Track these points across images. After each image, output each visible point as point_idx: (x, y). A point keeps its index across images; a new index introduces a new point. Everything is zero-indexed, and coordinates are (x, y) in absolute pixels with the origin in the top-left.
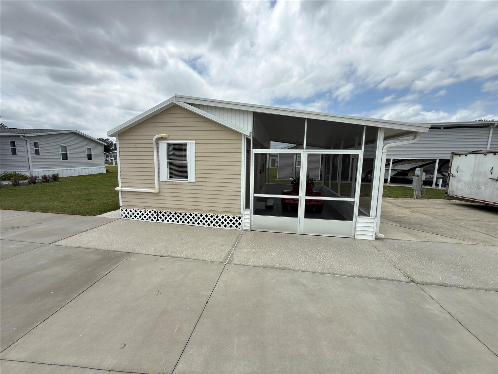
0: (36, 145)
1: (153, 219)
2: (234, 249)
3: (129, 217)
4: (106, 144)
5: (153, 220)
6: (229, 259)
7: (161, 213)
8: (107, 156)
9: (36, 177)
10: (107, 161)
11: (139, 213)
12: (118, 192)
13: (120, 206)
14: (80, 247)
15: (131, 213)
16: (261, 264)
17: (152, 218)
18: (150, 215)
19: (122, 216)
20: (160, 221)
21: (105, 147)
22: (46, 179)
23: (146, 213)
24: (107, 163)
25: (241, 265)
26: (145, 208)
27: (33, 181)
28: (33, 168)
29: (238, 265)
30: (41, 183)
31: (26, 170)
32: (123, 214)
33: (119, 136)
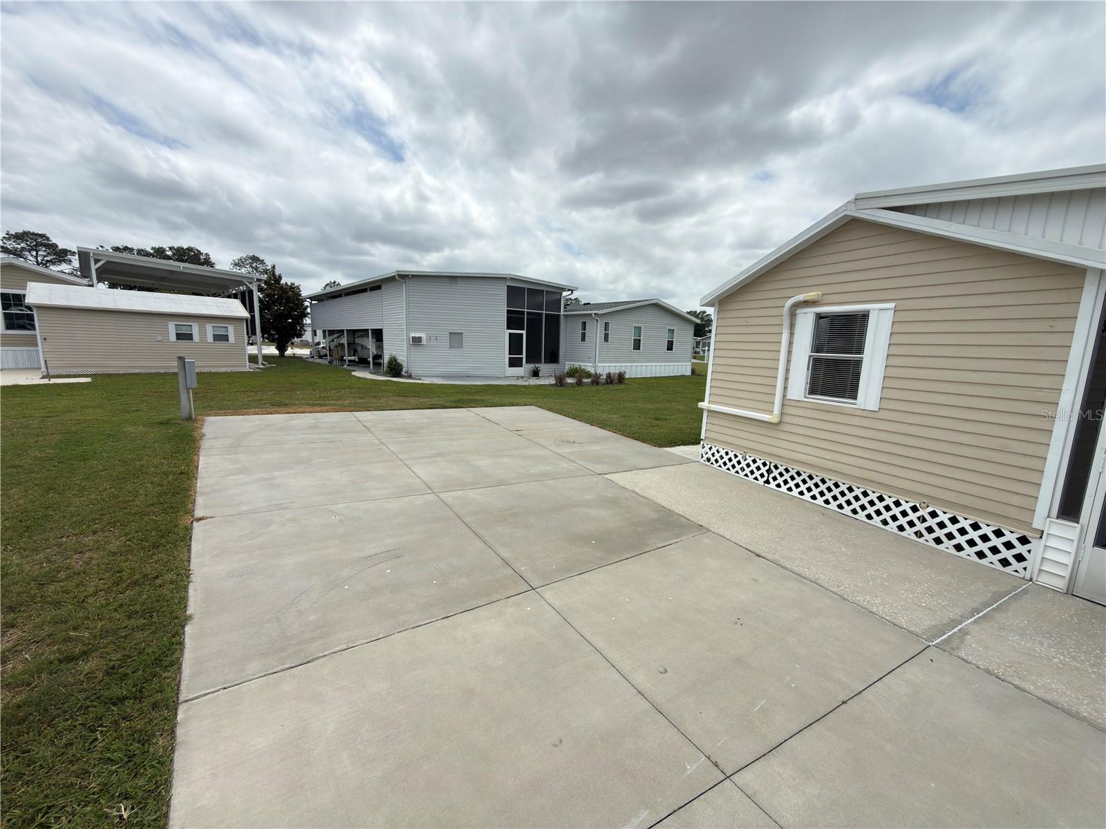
0: (607, 324)
1: (759, 477)
2: (975, 621)
3: (714, 463)
4: (698, 321)
5: (758, 480)
6: (945, 636)
7: (776, 467)
8: (698, 343)
9: (600, 375)
10: (696, 353)
11: (733, 458)
12: (702, 410)
13: (702, 438)
14: (634, 491)
15: (717, 456)
16: (1085, 711)
17: (757, 474)
18: (753, 467)
19: (702, 457)
20: (773, 484)
21: (697, 326)
22: (610, 379)
23: (746, 462)
24: (695, 358)
25: (988, 671)
26: (746, 451)
27: (596, 380)
28: (600, 362)
29: (978, 668)
30: (604, 384)
31: (591, 364)
32: (704, 455)
33: (719, 304)
